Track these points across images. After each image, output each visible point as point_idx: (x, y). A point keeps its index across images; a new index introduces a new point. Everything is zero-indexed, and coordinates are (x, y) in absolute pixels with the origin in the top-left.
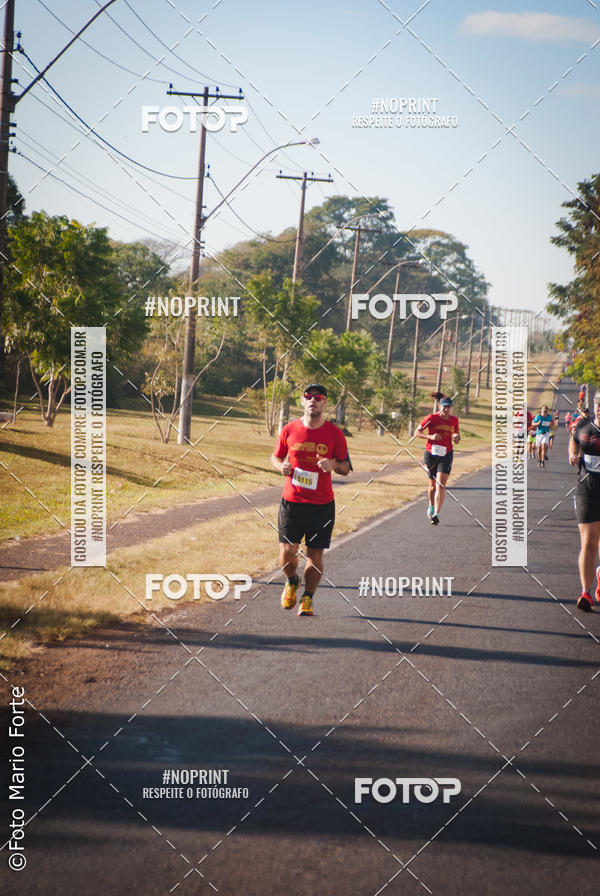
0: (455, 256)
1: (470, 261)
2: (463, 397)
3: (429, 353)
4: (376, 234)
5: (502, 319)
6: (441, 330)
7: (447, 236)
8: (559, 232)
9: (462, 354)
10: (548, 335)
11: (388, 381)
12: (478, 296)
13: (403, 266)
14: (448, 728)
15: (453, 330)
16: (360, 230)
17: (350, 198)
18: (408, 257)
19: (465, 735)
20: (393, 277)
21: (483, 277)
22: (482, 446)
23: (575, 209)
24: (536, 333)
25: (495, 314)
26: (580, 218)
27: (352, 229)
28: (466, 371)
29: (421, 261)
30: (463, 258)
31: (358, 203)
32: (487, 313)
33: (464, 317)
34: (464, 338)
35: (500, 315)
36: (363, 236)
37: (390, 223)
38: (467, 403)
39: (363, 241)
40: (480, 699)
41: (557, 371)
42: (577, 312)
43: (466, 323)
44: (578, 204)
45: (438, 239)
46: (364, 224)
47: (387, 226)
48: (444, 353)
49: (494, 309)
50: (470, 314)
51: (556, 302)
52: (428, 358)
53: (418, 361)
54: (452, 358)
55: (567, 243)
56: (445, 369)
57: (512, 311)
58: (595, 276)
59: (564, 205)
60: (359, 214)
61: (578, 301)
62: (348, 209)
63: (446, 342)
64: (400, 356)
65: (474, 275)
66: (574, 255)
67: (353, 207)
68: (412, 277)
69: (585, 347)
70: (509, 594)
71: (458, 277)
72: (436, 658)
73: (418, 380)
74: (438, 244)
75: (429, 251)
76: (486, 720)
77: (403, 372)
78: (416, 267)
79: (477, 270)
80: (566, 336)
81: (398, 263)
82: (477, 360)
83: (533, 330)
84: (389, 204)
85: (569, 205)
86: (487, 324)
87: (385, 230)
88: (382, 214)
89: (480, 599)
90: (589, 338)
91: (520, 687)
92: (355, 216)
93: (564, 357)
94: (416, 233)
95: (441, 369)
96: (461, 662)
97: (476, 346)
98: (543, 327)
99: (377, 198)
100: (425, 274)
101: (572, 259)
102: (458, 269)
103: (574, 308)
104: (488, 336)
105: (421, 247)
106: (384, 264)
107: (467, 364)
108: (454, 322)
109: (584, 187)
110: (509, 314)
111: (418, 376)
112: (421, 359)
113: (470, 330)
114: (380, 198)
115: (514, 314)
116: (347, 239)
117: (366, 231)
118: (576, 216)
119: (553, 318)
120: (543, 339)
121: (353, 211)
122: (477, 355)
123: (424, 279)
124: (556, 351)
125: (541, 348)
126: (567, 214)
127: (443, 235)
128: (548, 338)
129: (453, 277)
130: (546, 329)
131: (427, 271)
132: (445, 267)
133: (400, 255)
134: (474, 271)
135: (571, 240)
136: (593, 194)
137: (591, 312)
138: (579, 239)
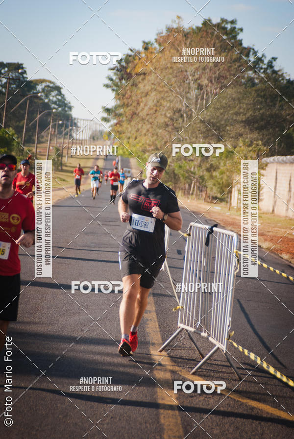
0: (56, 92)
1: (63, 95)
2: (59, 161)
3: (43, 140)
4: (17, 81)
5: (79, 124)
6: (49, 129)
7: (53, 83)
8: (107, 82)
9: (60, 141)
10: (101, 132)
11: (22, 153)
12: (68, 112)
13: (31, 97)
14: (48, 322)
15: (55, 129)
16: (9, 79)
17: (5, 63)
18: (34, 93)
19: (56, 325)
20: (25, 102)
21: (70, 103)
22: (68, 186)
23: (114, 71)
24: (96, 131)
25: (76, 121)
26: (117, 75)
27: (6, 78)
28: (61, 149)
29: (39, 95)
30: (60, 93)
31: (9, 65)
32: (72, 120)
33: (60, 122)
34: (60, 133)
35: (78, 122)
36: (11, 82)
37: (25, 75)
38: (61, 164)
39: (11, 84)
40: (64, 309)
42: (115, 121)
43: (61, 125)
44: (116, 68)
45: (48, 84)
46: (12, 76)
47: (23, 77)
48: (50, 140)
49: (75, 119)
50: (63, 121)
51: (105, 115)
52: (42, 142)
53: (37, 143)
54: (55, 142)
55: (111, 87)
56: (51, 148)
57: (84, 120)
58: (124, 103)
59: (109, 69)
60: (9, 71)
61: (117, 115)
62: (4, 68)
63: (51, 134)
64: (29, 141)
65: (66, 102)
66: (114, 93)
67: (6, 67)
68: (35, 103)
70: (80, 257)
71: (58, 103)
72: (43, 288)
73: (38, 153)
74: (48, 86)
75: (43, 90)
76: (67, 318)
77: (30, 148)
78: (38, 97)
79: (67, 99)
80: (110, 133)
81: (27, 95)
82: (66, 143)
83: (94, 129)
84: (24, 66)
85: (112, 69)
86: (71, 126)
87: (22, 79)
88: (20, 71)
89: (66, 260)
90: (121, 134)
91: (84, 302)
92: (7, 72)
93: (109, 143)
94: (37, 81)
95: (49, 148)
96: (55, 290)
97: (66, 136)
98: (99, 128)
99: (18, 63)
100: (41, 101)
101: (113, 94)
102: (58, 99)
103: (115, 119)
104: (72, 132)
105: (39, 88)
106: (21, 95)
107: (61, 145)
108: (56, 124)
109: (119, 62)
110: (82, 122)
111: (38, 151)
112: (39, 142)
113: (63, 129)
114: (20, 63)
115: (85, 121)
116: (3, 83)
117: (13, 79)
118: (115, 74)
119: (104, 123)
120: (99, 134)
121: (6, 69)
122: (66, 141)
123: (41, 103)
124: (105, 140)
125: (98, 139)
126: (111, 74)
127: (51, 82)
128: (101, 133)
129: (55, 103)
130: (100, 129)
131: (42, 99)
132: (51, 98)
133: (29, 91)
134: (65, 100)
135: (114, 86)
136: (123, 64)
137: (122, 121)
138: (117, 85)
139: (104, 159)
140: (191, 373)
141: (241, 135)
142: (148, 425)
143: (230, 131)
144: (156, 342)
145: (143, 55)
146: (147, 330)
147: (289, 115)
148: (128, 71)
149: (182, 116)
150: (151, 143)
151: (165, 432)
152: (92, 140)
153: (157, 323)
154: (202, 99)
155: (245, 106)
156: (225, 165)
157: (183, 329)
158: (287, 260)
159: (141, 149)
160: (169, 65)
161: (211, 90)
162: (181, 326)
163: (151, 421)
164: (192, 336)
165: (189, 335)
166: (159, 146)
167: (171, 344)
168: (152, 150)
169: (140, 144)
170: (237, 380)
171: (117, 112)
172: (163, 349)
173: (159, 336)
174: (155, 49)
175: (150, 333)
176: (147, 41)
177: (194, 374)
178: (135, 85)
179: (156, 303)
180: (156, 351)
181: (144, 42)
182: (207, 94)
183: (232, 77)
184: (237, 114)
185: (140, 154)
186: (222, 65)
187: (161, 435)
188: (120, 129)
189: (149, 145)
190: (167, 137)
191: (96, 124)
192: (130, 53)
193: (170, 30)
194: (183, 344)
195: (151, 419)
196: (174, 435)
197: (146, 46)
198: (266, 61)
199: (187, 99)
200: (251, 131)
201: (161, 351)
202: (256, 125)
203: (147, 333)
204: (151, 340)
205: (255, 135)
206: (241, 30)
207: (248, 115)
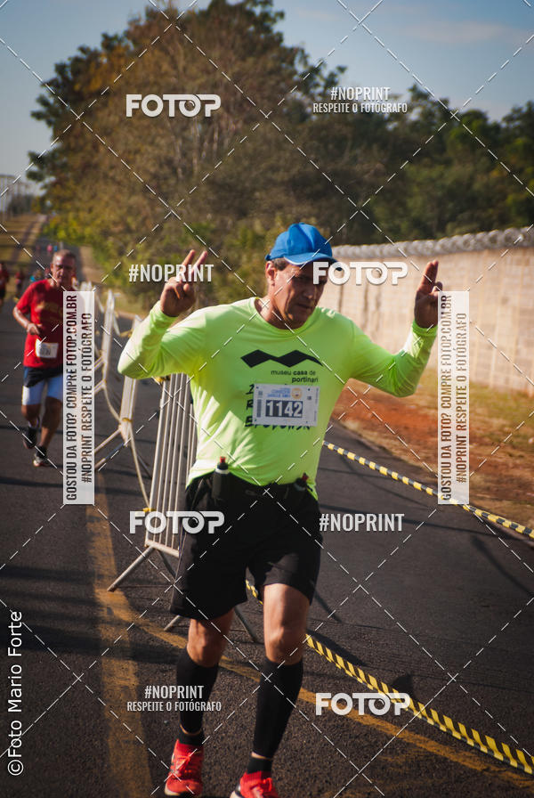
8: (39, 108)
10: (29, 199)
23: (51, 87)
24: (19, 196)
41: (36, 231)
42: (50, 179)
44: (55, 82)
51: (35, 168)
55: (45, 117)
58: (69, 146)
59: (42, 85)
61: (54, 170)
66: (51, 128)
69: (60, 210)
80: (43, 199)
83: (16, 193)
85: (48, 84)
90: (63, 201)
93: (42, 218)
98: (24, 191)
101: (49, 132)
103: (52, 174)
109: (60, 69)
118: (53, 93)
119: (32, 182)
120: (24, 202)
124: (35, 213)
125: (22, 210)
126: (45, 92)
130: (27, 193)
135: (49, 114)
136: (69, 75)
137: (67, 180)
138: (56, 114)
139: (33, 249)
140: (165, 629)
141: (280, 207)
142: (80, 721)
143: (262, 199)
144: (107, 573)
145: (104, 60)
146: (91, 551)
147: (368, 172)
148: (77, 87)
149: (175, 172)
150: (117, 219)
151: (111, 733)
152: (11, 213)
153: (110, 540)
154: (211, 141)
155: (288, 155)
156: (250, 259)
157: (154, 549)
158: (353, 432)
159: (98, 230)
160: (152, 78)
161: (227, 125)
162: (151, 544)
163: (86, 714)
164: (169, 562)
165: (165, 562)
166: (133, 226)
167: (134, 576)
168: (121, 232)
169: (98, 221)
170: (250, 643)
171: (58, 162)
172: (117, 586)
173: (113, 563)
174: (127, 48)
175: (96, 558)
176: (111, 33)
177: (171, 630)
178: (89, 114)
179: (110, 505)
180: (103, 590)
181: (105, 36)
182: (220, 133)
183: (266, 101)
184: (274, 169)
185: (97, 238)
186: (247, 79)
187: (102, 740)
188: (63, 193)
189: (115, 224)
190: (148, 208)
191: (19, 182)
192: (79, 54)
193: (152, 14)
194: (155, 577)
195: (87, 711)
196: (127, 739)
197: (109, 42)
198: (325, 73)
199: (185, 140)
200: (300, 199)
201: (113, 590)
202: (308, 190)
203: (90, 557)
204: (96, 570)
205: (306, 209)
206: (281, 15)
207: (294, 171)
